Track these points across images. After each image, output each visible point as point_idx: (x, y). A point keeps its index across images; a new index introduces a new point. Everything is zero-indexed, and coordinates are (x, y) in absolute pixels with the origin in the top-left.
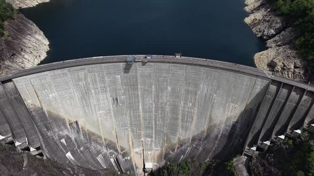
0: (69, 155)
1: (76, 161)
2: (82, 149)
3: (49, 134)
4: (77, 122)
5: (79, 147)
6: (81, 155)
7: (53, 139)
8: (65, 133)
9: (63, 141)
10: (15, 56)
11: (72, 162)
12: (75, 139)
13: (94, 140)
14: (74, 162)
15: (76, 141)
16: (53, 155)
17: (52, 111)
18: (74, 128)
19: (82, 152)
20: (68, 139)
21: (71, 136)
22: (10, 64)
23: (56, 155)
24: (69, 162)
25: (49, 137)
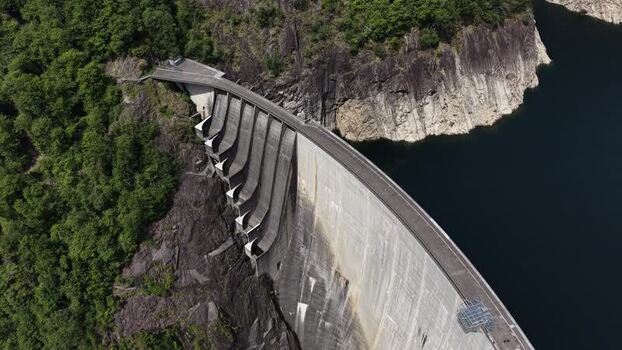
0: (303, 307)
1: (303, 328)
2: (327, 324)
3: (302, 250)
4: (347, 283)
5: (326, 317)
6: (319, 331)
7: (302, 262)
8: (324, 276)
9: (313, 281)
10: (406, 96)
11: (297, 321)
12: (330, 300)
13: (355, 338)
14: (299, 323)
15: (329, 305)
16: (282, 282)
17: (324, 226)
18: (339, 285)
19: (323, 327)
20: (321, 286)
21: (327, 289)
22: (382, 103)
23: (286, 285)
24: (294, 316)
25: (298, 254)
